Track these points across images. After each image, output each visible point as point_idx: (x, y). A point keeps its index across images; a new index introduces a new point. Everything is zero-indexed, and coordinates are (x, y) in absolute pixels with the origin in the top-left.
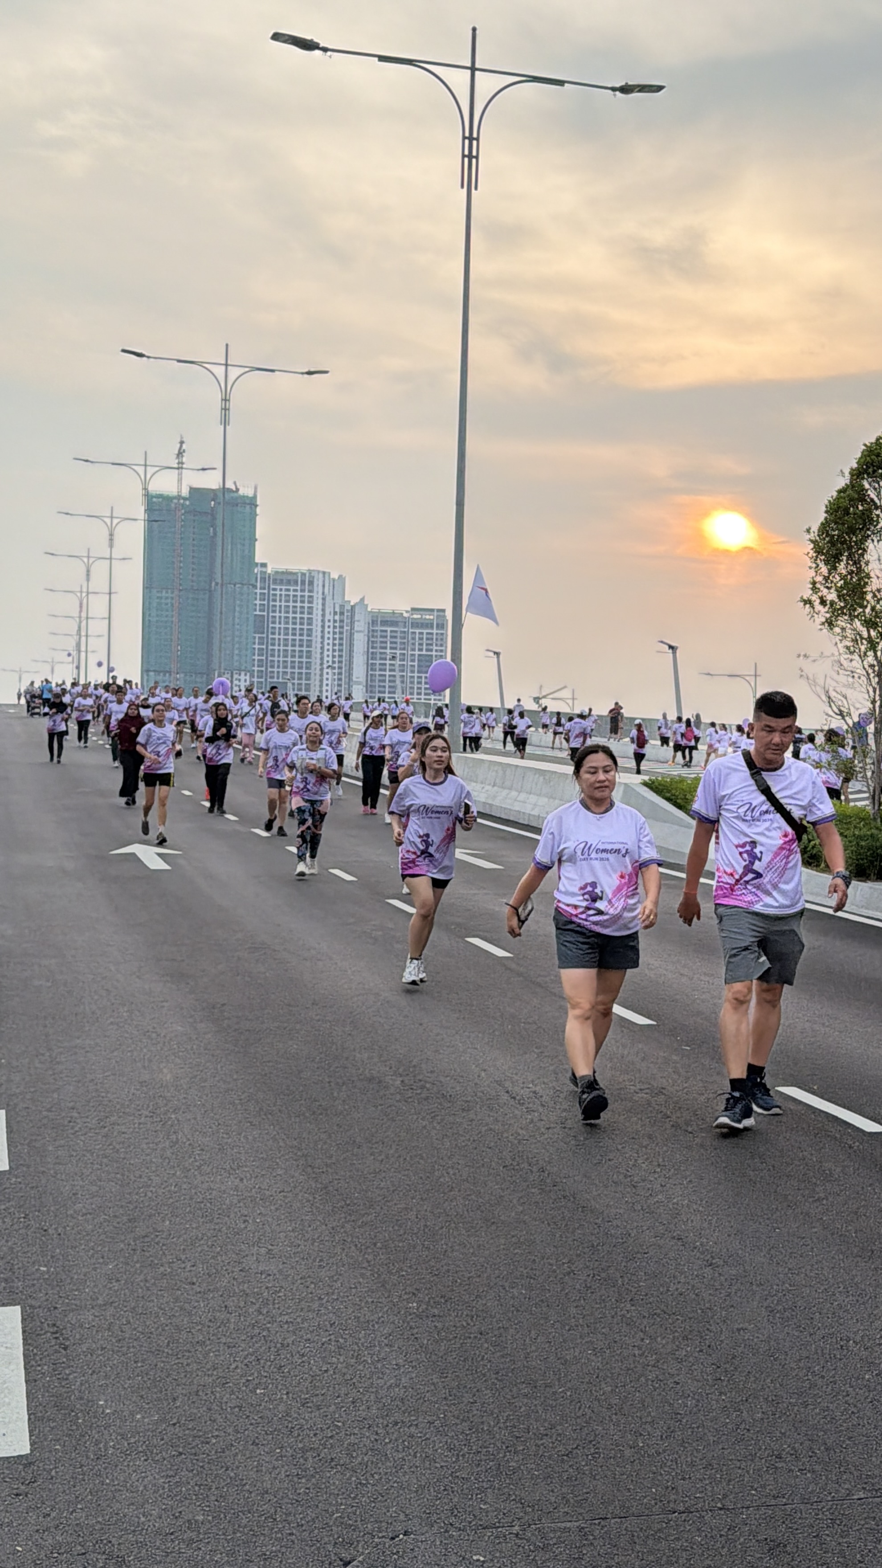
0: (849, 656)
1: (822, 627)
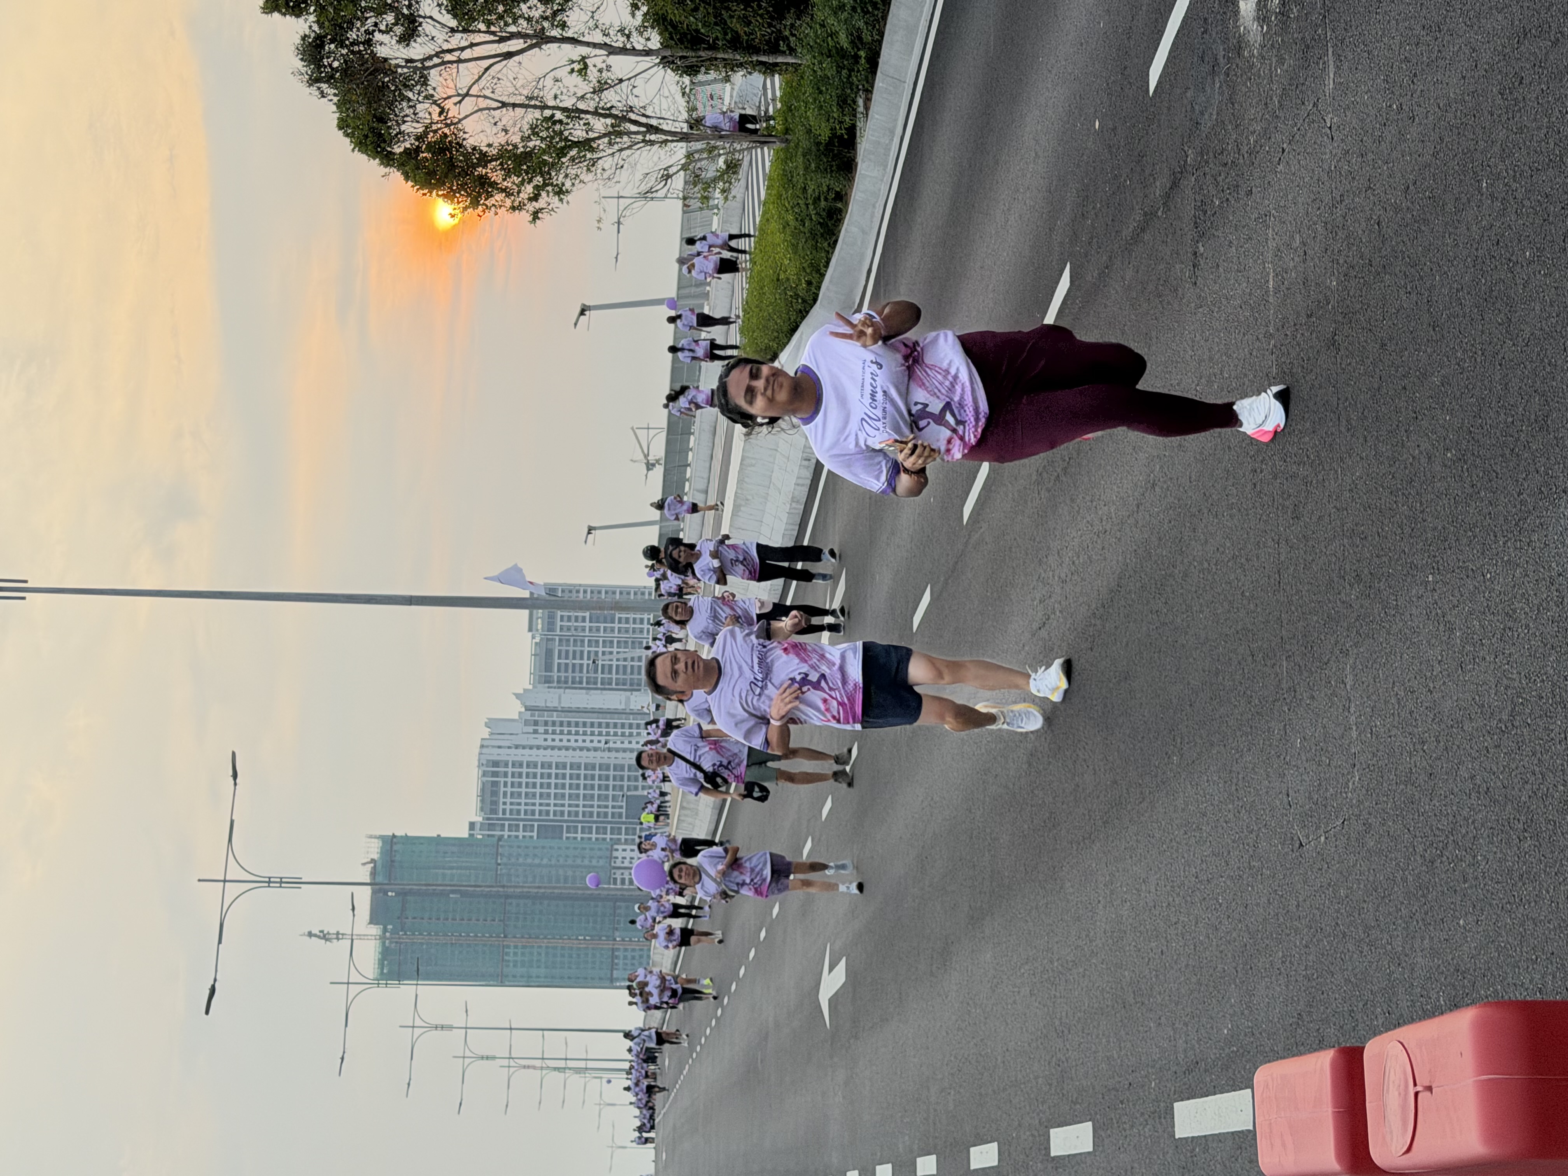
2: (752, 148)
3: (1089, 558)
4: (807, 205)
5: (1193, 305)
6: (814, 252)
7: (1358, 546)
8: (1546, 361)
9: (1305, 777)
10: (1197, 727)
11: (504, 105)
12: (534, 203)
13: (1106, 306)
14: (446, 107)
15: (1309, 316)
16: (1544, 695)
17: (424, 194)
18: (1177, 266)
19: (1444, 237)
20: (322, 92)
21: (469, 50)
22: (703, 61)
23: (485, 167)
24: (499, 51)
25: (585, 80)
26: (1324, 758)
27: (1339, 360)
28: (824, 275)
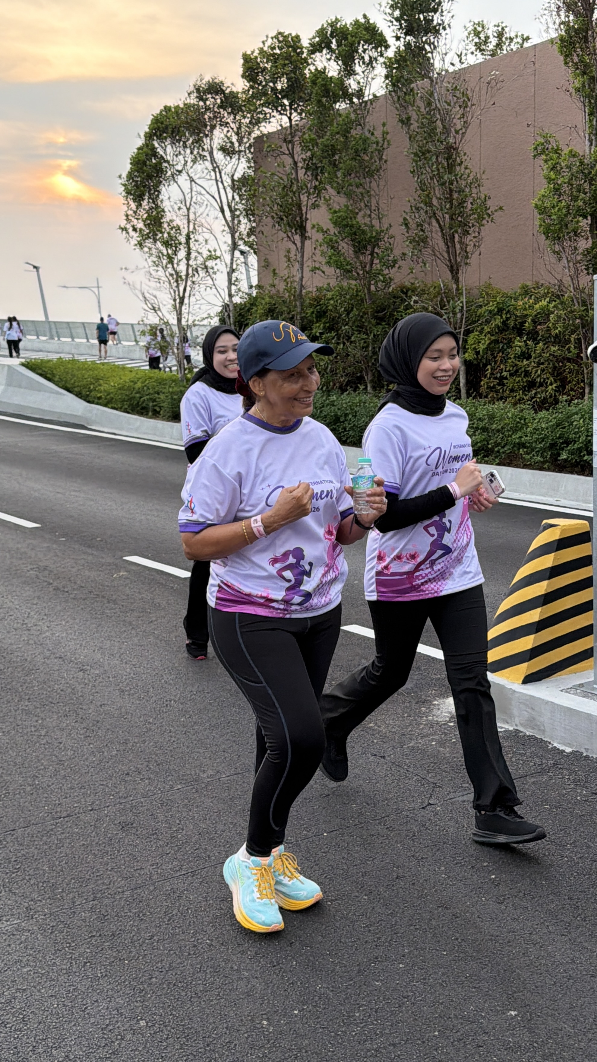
0: (156, 268)
1: (136, 247)
4: (149, 394)
6: (121, 400)
11: (188, 210)
12: (131, 228)
20: (191, 94)
21: (223, 187)
23: (150, 198)
24: (224, 206)
28: (107, 407)
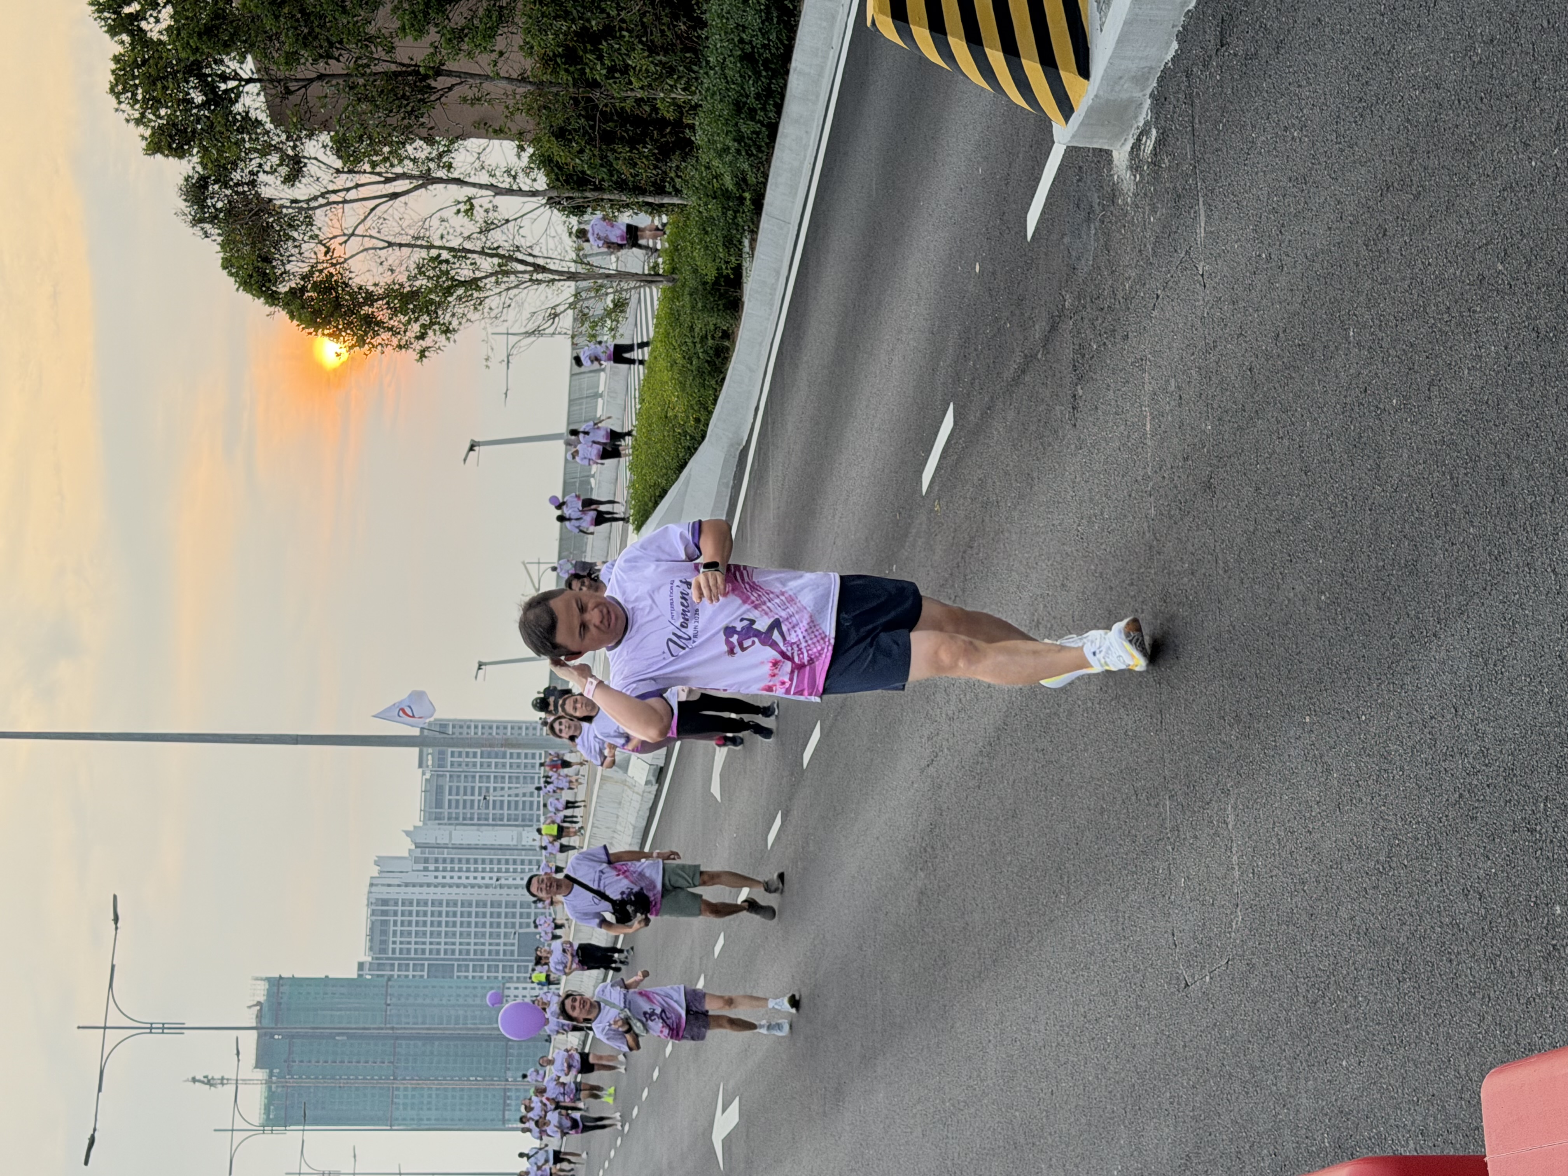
0: (485, 309)
1: (452, 340)
2: (640, 287)
3: (976, 696)
4: (694, 343)
5: (1073, 446)
6: (702, 390)
7: (1237, 687)
8: (1414, 506)
9: (1189, 917)
10: (1083, 866)
11: (390, 244)
12: (421, 342)
13: (989, 446)
14: (332, 247)
15: (1186, 459)
16: (1419, 836)
17: (310, 333)
18: (1057, 408)
19: (1313, 384)
20: (206, 233)
21: (354, 190)
22: (589, 202)
23: (371, 305)
24: (384, 192)
25: (471, 220)
26: (1207, 898)
27: (1215, 503)
28: (712, 412)
